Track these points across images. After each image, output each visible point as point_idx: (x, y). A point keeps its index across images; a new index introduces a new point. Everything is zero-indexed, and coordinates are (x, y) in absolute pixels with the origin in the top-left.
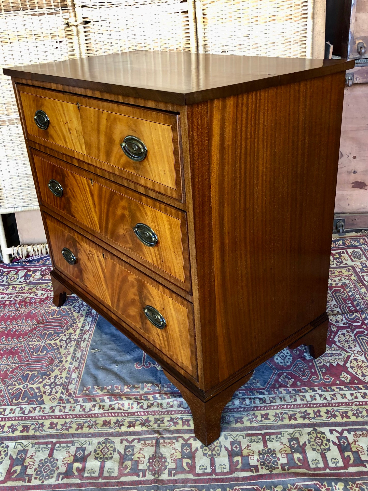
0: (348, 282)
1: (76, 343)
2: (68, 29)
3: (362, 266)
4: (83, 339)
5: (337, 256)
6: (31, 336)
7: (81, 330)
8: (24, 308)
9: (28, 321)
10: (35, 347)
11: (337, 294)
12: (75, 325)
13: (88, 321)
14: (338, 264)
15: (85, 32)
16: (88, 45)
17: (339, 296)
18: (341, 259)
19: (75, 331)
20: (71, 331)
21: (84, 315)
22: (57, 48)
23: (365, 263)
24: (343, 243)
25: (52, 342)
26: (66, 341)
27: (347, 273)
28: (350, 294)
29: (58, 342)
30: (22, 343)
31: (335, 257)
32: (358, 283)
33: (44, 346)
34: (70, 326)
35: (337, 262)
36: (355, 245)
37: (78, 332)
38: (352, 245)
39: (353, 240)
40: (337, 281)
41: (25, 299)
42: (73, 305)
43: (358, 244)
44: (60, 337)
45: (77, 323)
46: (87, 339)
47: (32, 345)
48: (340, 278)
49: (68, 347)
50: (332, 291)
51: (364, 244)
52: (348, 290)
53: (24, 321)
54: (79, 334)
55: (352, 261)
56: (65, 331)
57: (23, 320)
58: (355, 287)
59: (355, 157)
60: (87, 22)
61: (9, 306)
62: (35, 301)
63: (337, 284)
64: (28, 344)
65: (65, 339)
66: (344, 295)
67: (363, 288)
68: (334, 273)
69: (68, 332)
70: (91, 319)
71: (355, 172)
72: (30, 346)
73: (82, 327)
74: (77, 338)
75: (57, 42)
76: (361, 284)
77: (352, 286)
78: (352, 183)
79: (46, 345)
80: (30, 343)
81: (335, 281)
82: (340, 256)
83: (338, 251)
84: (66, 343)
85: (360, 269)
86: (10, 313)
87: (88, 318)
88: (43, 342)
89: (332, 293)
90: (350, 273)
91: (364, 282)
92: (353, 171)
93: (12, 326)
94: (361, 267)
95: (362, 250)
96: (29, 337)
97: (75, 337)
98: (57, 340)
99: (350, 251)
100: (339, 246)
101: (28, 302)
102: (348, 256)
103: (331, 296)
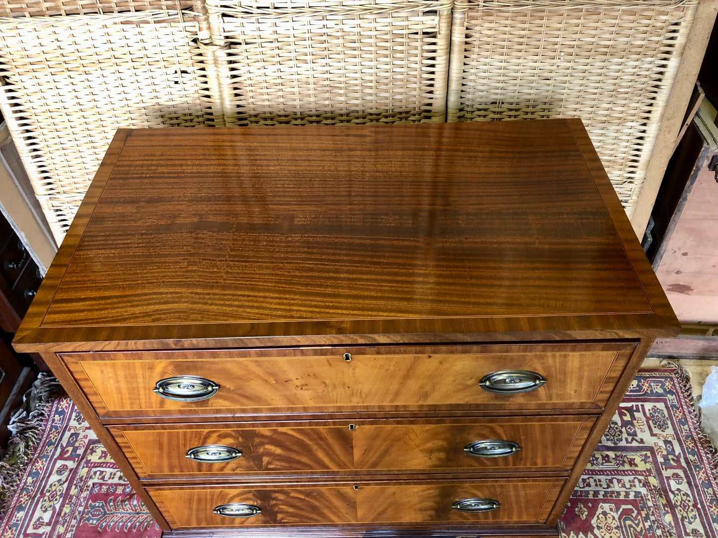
0: (644, 491)
3: (666, 449)
5: (627, 418)
11: (628, 523)
14: (630, 438)
15: (230, 62)
16: (236, 86)
17: (630, 526)
18: (634, 426)
23: (670, 442)
24: (638, 385)
27: (642, 466)
28: (647, 524)
31: (625, 418)
32: (661, 496)
35: (629, 434)
36: (658, 394)
38: (652, 391)
39: (654, 382)
40: (628, 486)
43: (660, 391)
48: (631, 478)
50: (619, 513)
51: (671, 393)
52: (643, 514)
55: (653, 435)
58: (656, 506)
59: (685, 254)
61: (122, 501)
63: (627, 494)
66: (637, 525)
67: (667, 512)
68: (623, 465)
71: (678, 272)
76: (665, 502)
77: (650, 504)
78: (669, 286)
81: (624, 486)
82: (633, 417)
83: (629, 405)
85: (664, 456)
86: (124, 519)
89: (620, 519)
90: (648, 466)
91: (670, 493)
92: (677, 270)
94: (665, 453)
95: (667, 407)
99: (648, 406)
100: (631, 391)
102: (644, 419)
103: (617, 528)
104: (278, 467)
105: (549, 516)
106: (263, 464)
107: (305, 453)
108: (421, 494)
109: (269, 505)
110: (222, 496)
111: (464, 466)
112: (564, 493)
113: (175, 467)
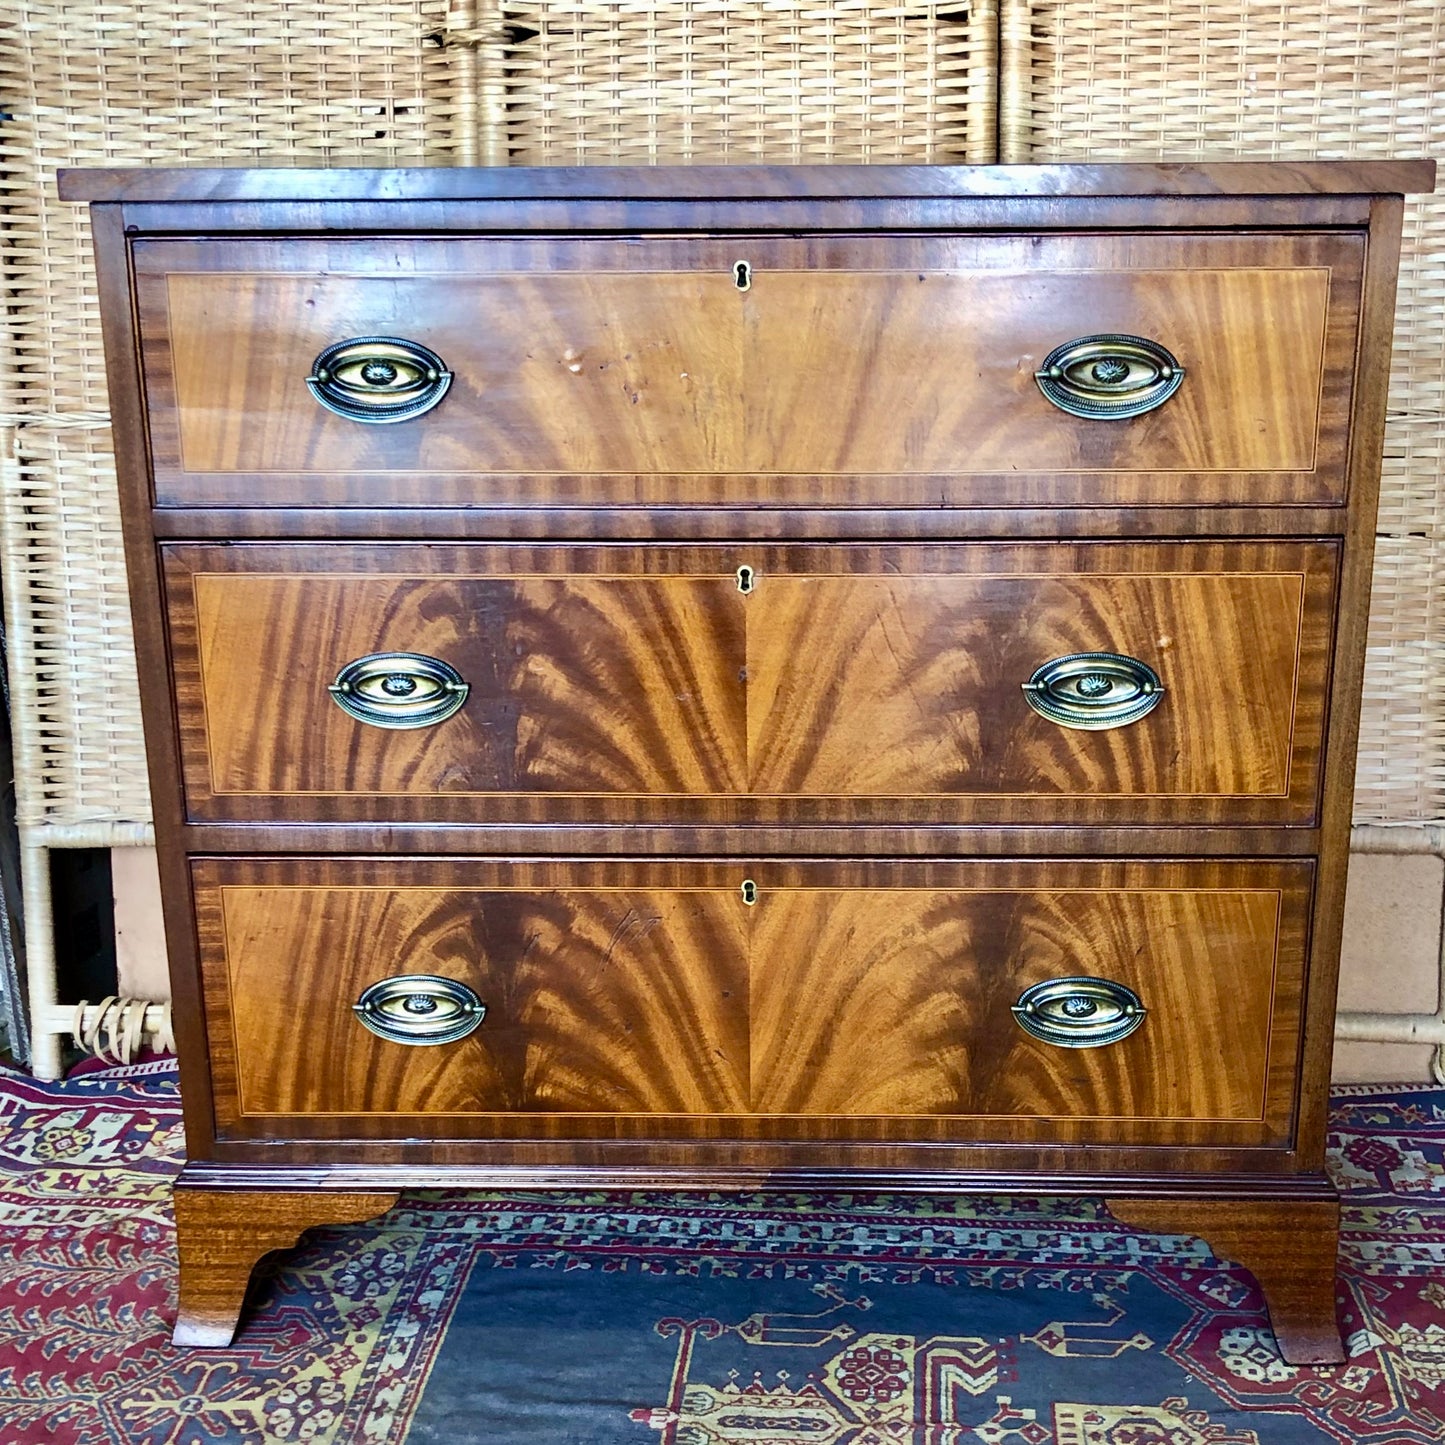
1: (344, 1421)
2: (440, 58)
4: (377, 1404)
6: (132, 1374)
7: (365, 1374)
8: (109, 1261)
9: (126, 1312)
10: (149, 1420)
12: (338, 1349)
13: (398, 1333)
15: (509, 73)
16: (514, 130)
19: (338, 1372)
20: (320, 1368)
21: (384, 1313)
22: (380, 135)
25: (228, 1407)
26: (293, 1408)
29: (256, 1407)
30: (90, 1399)
33: (190, 1419)
34: (313, 1350)
37: (352, 1378)
41: (117, 1224)
42: (335, 1267)
44: (265, 1389)
45: (350, 1340)
46: (394, 1406)
47: (138, 1410)
49: (303, 1433)
53: (105, 1311)
54: (358, 1388)
56: (293, 1373)
57: (101, 1306)
60: (521, 35)
61: (39, 1251)
62: (163, 1237)
64: (117, 1405)
65: (291, 1399)
69: (304, 1376)
70: (415, 1328)
72: (129, 1417)
73: (370, 1361)
74: (348, 1399)
75: (383, 111)
79: (203, 1416)
80: (127, 1404)
84: (295, 1414)
86: (44, 1276)
87: (403, 1323)
88: (187, 1403)
93: (50, 1329)
96: (125, 1376)
97: (339, 1396)
98: (252, 1396)
101: (127, 1241)
104: (554, 770)
105: (1297, 1099)
106: (517, 752)
107: (624, 703)
108: (920, 938)
109: (509, 987)
110: (390, 921)
111: (1028, 789)
112: (1315, 956)
113: (292, 763)
